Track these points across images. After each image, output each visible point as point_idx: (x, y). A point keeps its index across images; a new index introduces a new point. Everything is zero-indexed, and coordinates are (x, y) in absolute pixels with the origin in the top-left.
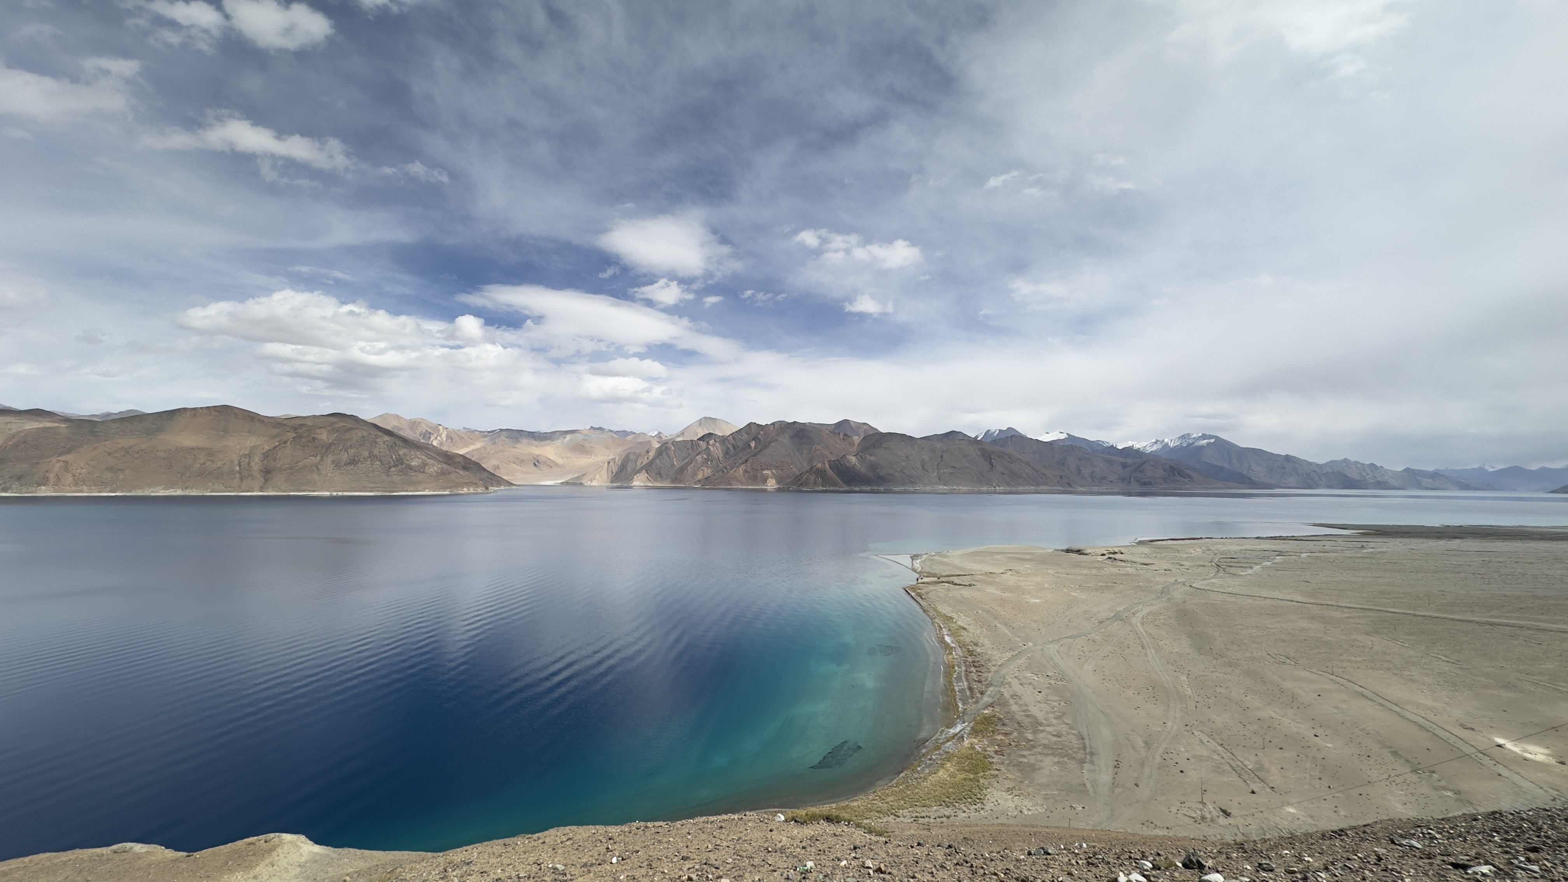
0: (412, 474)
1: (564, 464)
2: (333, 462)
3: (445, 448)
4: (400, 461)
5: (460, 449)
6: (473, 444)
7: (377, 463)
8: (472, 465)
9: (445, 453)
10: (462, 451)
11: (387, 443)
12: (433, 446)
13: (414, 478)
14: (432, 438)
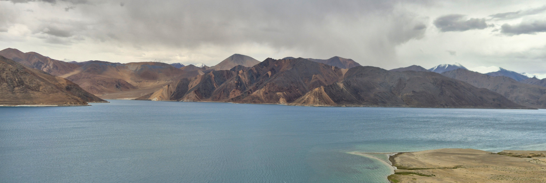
0: (30, 92)
1: (137, 86)
3: (52, 73)
4: (21, 83)
5: (63, 74)
6: (72, 71)
7: (5, 84)
8: (72, 87)
9: (53, 78)
10: (66, 76)
11: (11, 70)
12: (45, 73)
13: (32, 95)
14: (43, 66)
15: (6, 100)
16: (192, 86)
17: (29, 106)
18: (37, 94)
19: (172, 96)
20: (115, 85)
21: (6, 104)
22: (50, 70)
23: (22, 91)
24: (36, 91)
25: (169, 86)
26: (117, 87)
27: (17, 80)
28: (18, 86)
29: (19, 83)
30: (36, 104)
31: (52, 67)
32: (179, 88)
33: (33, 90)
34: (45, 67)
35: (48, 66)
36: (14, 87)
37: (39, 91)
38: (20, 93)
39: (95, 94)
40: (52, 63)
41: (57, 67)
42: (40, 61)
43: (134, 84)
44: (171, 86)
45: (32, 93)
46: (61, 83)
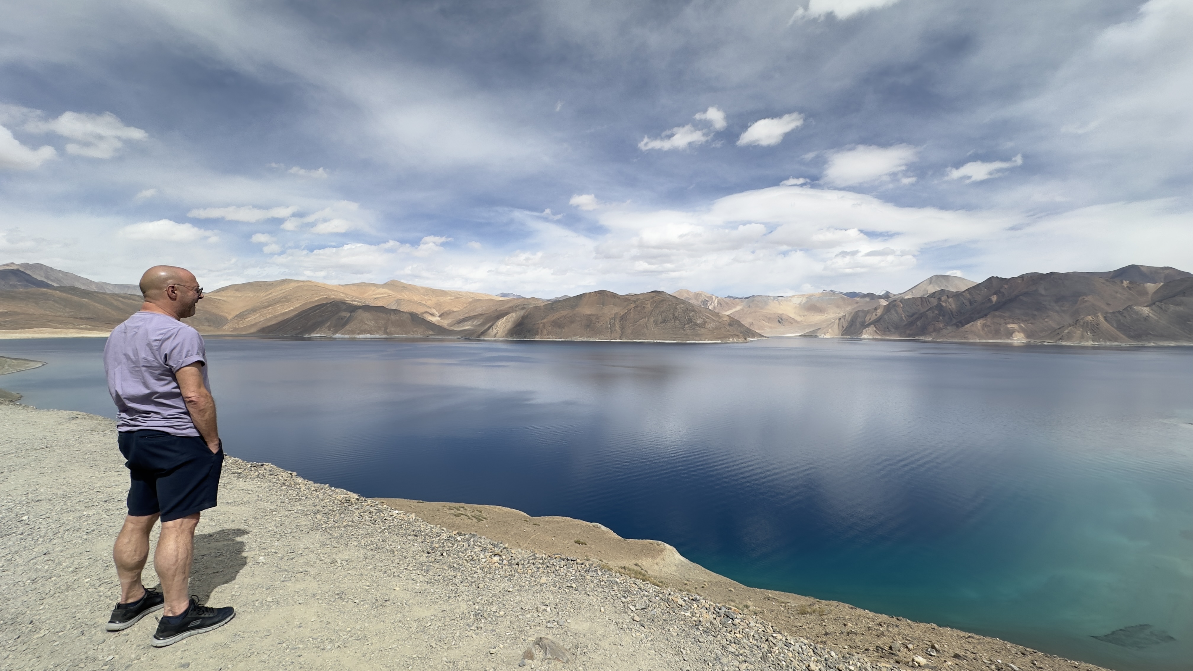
0: (697, 329)
1: (802, 321)
2: (654, 321)
3: (717, 311)
4: (690, 320)
5: (726, 311)
6: (735, 307)
7: (678, 322)
8: (734, 323)
9: (717, 315)
10: (728, 313)
11: (682, 309)
12: (710, 310)
13: (699, 331)
14: (709, 304)
15: (679, 336)
16: (870, 319)
17: (697, 342)
18: (703, 331)
19: (844, 331)
20: (777, 320)
21: (678, 340)
22: (714, 308)
23: (691, 329)
24: (703, 328)
25: (840, 319)
26: (779, 321)
27: (687, 317)
28: (688, 323)
29: (689, 320)
30: (702, 340)
31: (716, 305)
32: (852, 322)
33: (700, 327)
34: (711, 304)
35: (713, 304)
36: (685, 324)
37: (704, 328)
38: (689, 330)
39: (757, 330)
40: (717, 300)
41: (721, 304)
42: (707, 299)
43: (798, 319)
44: (842, 320)
45: (699, 330)
46: (725, 319)
